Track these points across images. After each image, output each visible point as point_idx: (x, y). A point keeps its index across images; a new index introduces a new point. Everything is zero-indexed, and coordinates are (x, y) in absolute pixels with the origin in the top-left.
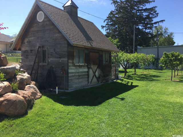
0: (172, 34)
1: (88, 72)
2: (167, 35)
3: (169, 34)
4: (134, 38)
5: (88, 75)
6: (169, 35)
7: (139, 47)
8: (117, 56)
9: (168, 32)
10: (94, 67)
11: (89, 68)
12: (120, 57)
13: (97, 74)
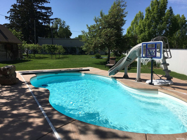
0: (68, 27)
1: (6, 54)
2: (65, 28)
3: (66, 26)
4: (35, 30)
5: (6, 55)
6: (66, 28)
7: (39, 37)
8: (21, 46)
9: (66, 25)
10: (9, 52)
11: (7, 52)
12: (23, 46)
13: (11, 55)
